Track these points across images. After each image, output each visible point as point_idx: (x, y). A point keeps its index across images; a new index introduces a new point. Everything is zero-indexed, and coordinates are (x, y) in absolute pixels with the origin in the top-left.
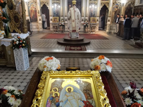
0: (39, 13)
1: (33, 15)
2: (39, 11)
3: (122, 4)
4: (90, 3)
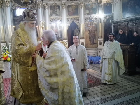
3: (100, 20)
4: (51, 19)
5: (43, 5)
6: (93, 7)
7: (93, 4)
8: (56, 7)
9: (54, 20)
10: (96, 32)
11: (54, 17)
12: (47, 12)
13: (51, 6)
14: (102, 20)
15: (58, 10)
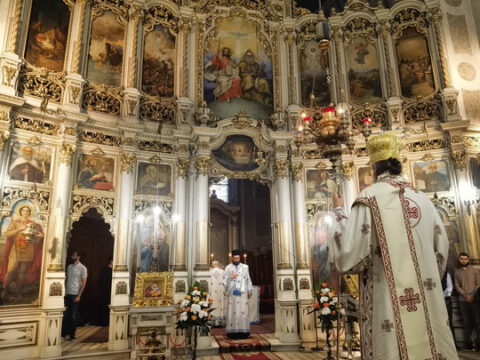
0: (53, 252)
1: (20, 264)
2: (55, 241)
3: (465, 207)
4: (310, 207)
5: (290, 169)
6: (438, 170)
7: (438, 164)
8: (323, 174)
9: (320, 208)
10: (456, 245)
11: (319, 199)
12: (301, 187)
13: (310, 172)
14: (473, 208)
15: (330, 182)
